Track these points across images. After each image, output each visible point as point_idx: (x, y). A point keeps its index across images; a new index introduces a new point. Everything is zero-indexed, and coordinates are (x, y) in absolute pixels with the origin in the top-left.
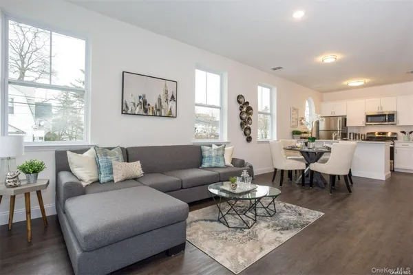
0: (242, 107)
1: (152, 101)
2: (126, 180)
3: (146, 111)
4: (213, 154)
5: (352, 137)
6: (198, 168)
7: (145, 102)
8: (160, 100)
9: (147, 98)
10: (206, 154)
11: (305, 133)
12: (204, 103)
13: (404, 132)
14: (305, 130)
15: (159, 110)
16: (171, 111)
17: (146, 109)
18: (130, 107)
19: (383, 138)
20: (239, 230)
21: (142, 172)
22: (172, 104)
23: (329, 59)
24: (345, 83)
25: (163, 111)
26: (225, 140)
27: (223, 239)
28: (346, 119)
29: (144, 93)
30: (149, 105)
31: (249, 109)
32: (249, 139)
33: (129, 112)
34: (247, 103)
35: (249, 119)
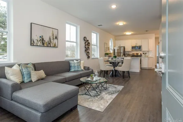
0: (86, 42)
1: (46, 39)
2: (39, 80)
3: (43, 44)
4: (76, 65)
5: (127, 56)
6: (69, 72)
7: (43, 40)
8: (50, 38)
9: (44, 37)
10: (72, 65)
11: (110, 54)
12: (69, 40)
13: (144, 53)
14: (109, 53)
15: (49, 44)
16: (55, 44)
17: (43, 43)
18: (35, 42)
19: (137, 56)
20: (95, 97)
21: (45, 76)
22: (56, 41)
23: (121, 23)
24: (125, 33)
25: (51, 44)
26: (79, 58)
27: (91, 101)
28: (125, 48)
29: (42, 35)
30: (45, 41)
31: (89, 43)
32: (89, 57)
33: (35, 44)
34: (88, 41)
35: (89, 48)
